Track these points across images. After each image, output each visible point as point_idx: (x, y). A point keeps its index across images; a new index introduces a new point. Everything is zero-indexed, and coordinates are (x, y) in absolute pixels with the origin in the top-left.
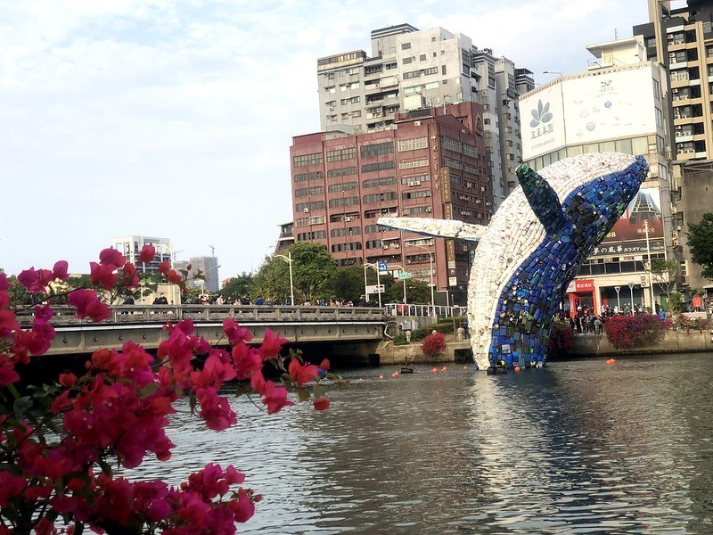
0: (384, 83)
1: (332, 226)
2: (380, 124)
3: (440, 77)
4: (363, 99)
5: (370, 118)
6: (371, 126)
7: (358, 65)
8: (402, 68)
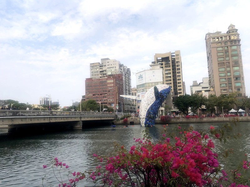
0: (103, 69)
1: (93, 96)
2: (102, 77)
3: (115, 69)
4: (99, 72)
5: (100, 76)
6: (101, 77)
7: (98, 65)
8: (107, 66)
